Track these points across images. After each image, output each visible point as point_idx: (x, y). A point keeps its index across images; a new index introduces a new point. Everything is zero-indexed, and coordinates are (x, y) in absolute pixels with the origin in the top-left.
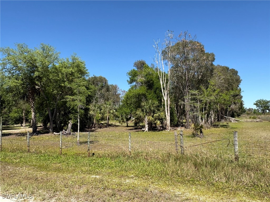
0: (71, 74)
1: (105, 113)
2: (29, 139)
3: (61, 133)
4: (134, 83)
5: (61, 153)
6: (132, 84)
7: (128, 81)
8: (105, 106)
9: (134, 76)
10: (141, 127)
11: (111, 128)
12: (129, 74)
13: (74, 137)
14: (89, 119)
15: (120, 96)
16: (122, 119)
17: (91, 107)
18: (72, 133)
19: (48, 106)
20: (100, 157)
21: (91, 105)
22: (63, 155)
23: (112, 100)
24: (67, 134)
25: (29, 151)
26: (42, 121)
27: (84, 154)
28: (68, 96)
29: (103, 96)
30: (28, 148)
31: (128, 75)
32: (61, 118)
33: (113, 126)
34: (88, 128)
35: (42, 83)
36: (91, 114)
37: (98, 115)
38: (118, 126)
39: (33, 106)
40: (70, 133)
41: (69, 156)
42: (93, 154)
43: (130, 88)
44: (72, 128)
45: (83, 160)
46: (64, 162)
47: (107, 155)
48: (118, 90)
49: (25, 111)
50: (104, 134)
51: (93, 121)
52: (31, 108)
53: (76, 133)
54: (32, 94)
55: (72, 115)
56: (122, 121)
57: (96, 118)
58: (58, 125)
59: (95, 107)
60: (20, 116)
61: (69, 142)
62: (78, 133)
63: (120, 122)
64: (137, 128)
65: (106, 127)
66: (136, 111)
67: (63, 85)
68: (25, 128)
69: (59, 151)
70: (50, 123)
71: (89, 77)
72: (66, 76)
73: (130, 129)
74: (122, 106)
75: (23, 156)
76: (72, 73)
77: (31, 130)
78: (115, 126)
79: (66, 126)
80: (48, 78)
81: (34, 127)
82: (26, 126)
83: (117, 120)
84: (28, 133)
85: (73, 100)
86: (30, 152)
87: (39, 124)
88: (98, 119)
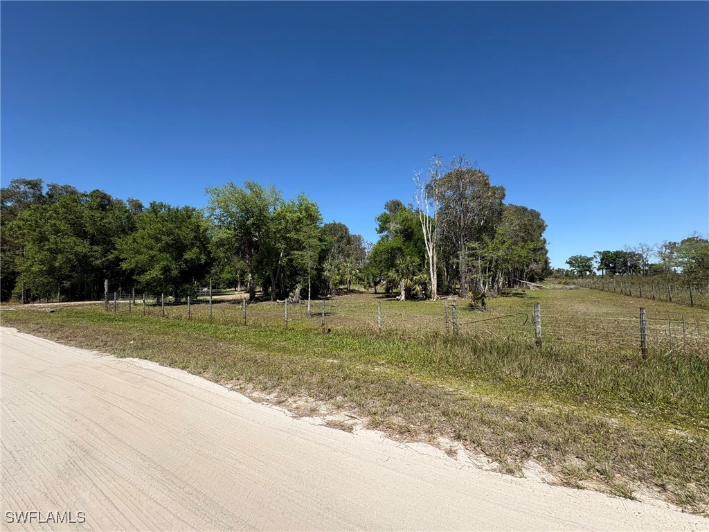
0: (298, 221)
1: (344, 275)
2: (245, 307)
3: (286, 300)
4: (385, 233)
5: (287, 327)
6: (383, 234)
7: (376, 229)
8: (345, 264)
9: (385, 223)
10: (395, 294)
11: (353, 295)
12: (378, 219)
13: (303, 307)
14: (324, 283)
15: (366, 251)
16: (369, 283)
17: (326, 266)
18: (300, 301)
19: (269, 264)
20: (339, 335)
21: (326, 263)
22: (289, 330)
23: (354, 256)
24: (294, 302)
25: (245, 324)
26: (262, 284)
27: (317, 329)
28: (295, 252)
29: (341, 251)
30: (244, 320)
31: (377, 222)
32: (287, 281)
33: (356, 292)
34: (322, 294)
36: (325, 276)
37: (336, 277)
38: (362, 292)
39: (250, 264)
40: (298, 300)
41: (296, 331)
42: (329, 330)
43: (380, 239)
44: (300, 295)
45: (316, 338)
46: (290, 339)
47: (347, 332)
48: (363, 242)
49: (240, 271)
50: (343, 303)
51: (329, 285)
52: (247, 268)
53: (306, 301)
54: (249, 248)
55: (300, 276)
56: (369, 285)
57: (333, 281)
58: (283, 290)
59: (331, 265)
60: (234, 278)
61: (296, 313)
62: (309, 302)
63: (365, 287)
64: (390, 295)
65: (346, 293)
66: (388, 271)
67: (288, 235)
68: (240, 294)
69: (284, 325)
70: (272, 287)
71: (323, 224)
72: (292, 223)
73: (380, 298)
74: (368, 265)
75: (239, 331)
76: (300, 219)
77: (247, 296)
78: (359, 292)
79: (293, 291)
81: (251, 292)
82: (241, 291)
83: (361, 284)
84: (244, 301)
85: (302, 257)
86: (247, 325)
87: (258, 289)
88: (336, 282)
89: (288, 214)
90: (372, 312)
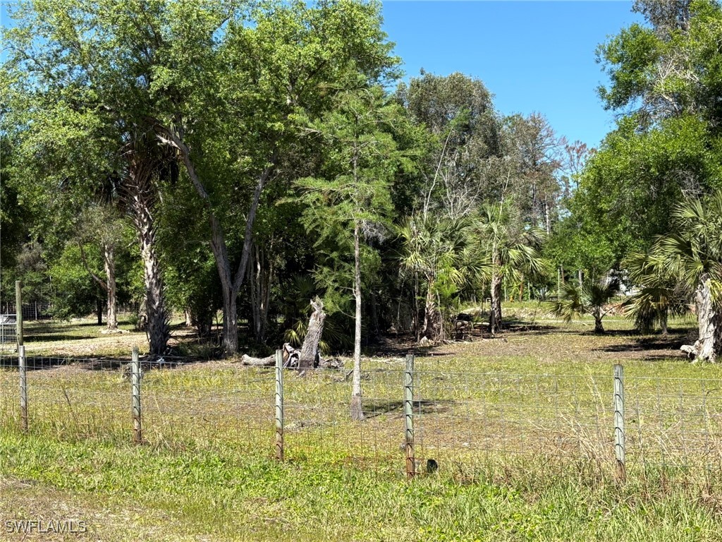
0: (314, 72)
1: (479, 265)
2: (138, 382)
3: (277, 357)
4: (637, 103)
5: (282, 451)
6: (627, 108)
7: (603, 91)
8: (484, 227)
9: (635, 66)
10: (674, 336)
11: (513, 338)
12: (609, 53)
13: (336, 381)
14: (405, 294)
15: (558, 174)
16: (572, 293)
17: (412, 231)
18: (324, 360)
19: (214, 228)
20: (466, 483)
21: (411, 223)
22: (291, 461)
23: (514, 195)
24: (304, 364)
25: (139, 439)
26: (189, 300)
27: (387, 460)
28: (310, 182)
29: (467, 177)
30: (136, 424)
31: (603, 62)
32: (274, 290)
33: (522, 330)
34: (401, 336)
35: (184, 120)
36: (410, 270)
37: (447, 272)
38: (547, 329)
39: (149, 230)
40: (317, 357)
41: (315, 466)
42: (432, 464)
43: (615, 127)
44: (325, 336)
45: (385, 492)
46: (295, 494)
47: (498, 474)
48: (547, 141)
49: (114, 256)
50: (476, 368)
51: (424, 301)
52: (137, 243)
53: (343, 359)
54: (144, 173)
55: (326, 270)
56: (571, 302)
57: (438, 287)
58: (261, 320)
59: (432, 231)
60: (92, 280)
61: (313, 401)
62: (356, 362)
63: (558, 310)
64: (654, 339)
65: (486, 331)
66: (647, 250)
67: (278, 126)
68: (114, 335)
69: (270, 444)
70: (225, 312)
71: (398, 81)
72: (293, 81)
73: (616, 349)
74: (569, 227)
75: (119, 462)
76: (321, 63)
77: (142, 341)
78: (535, 328)
79: (300, 325)
80: (209, 95)
81: (158, 328)
82: (120, 324)
83: (543, 299)
84: (135, 358)
85: (334, 200)
86: (146, 443)
87: (177, 317)
88: (448, 292)
89: (281, 48)
90: (587, 404)
